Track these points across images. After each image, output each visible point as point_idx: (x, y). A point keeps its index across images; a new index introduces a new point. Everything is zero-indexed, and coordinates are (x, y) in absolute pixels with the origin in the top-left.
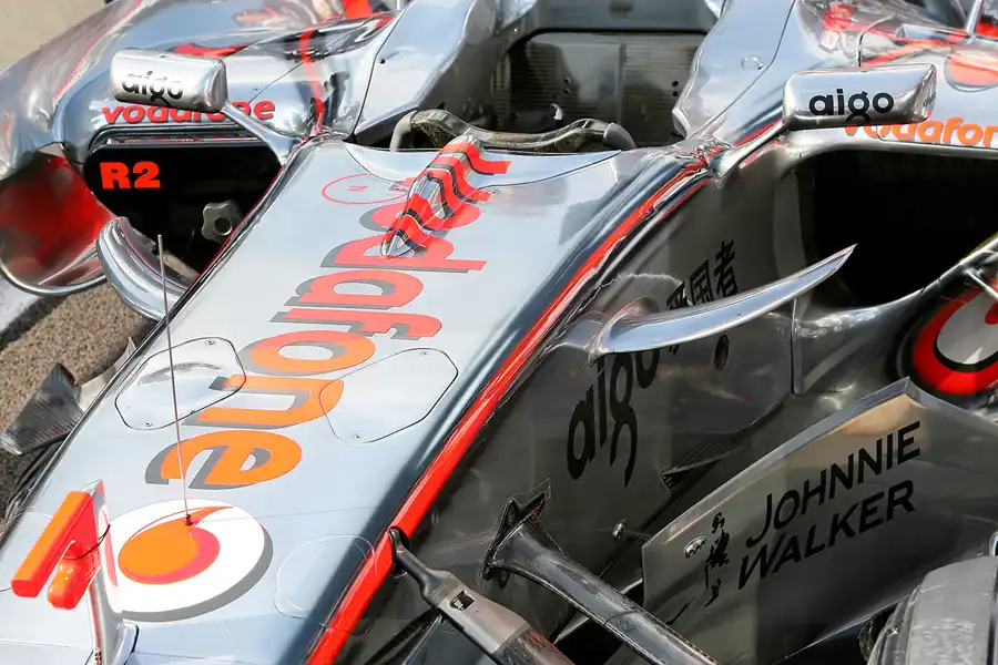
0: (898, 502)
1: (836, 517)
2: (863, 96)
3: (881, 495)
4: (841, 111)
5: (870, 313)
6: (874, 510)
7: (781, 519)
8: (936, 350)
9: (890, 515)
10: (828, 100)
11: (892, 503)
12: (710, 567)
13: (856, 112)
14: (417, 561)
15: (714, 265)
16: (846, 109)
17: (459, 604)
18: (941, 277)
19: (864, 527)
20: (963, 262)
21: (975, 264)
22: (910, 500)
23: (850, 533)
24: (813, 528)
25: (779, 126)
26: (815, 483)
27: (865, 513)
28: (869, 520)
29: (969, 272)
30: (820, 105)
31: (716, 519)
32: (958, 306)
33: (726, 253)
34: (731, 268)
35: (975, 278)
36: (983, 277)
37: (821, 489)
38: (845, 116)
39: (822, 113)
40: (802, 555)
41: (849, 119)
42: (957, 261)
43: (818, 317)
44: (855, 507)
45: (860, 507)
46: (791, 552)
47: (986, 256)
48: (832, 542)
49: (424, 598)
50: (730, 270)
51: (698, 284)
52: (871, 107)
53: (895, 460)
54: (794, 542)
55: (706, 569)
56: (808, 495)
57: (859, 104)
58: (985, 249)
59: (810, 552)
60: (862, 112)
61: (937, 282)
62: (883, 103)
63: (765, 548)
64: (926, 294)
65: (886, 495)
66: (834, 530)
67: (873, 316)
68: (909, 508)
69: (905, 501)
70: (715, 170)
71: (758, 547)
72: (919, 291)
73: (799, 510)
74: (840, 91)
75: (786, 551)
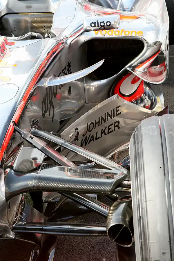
0: (116, 126)
1: (102, 130)
2: (103, 22)
3: (112, 124)
4: (98, 26)
5: (104, 81)
6: (111, 128)
7: (90, 130)
8: (120, 91)
9: (114, 130)
10: (95, 23)
11: (115, 127)
12: (75, 141)
13: (102, 26)
14: (19, 129)
15: (67, 68)
16: (99, 25)
17: (30, 138)
18: (122, 71)
19: (108, 133)
20: (126, 66)
21: (130, 67)
22: (119, 126)
23: (105, 134)
24: (97, 132)
25: (82, 31)
26: (97, 121)
27: (109, 129)
28: (110, 131)
29: (128, 69)
30: (93, 25)
31: (76, 128)
32: (125, 78)
33: (69, 65)
34: (70, 69)
35: (130, 70)
36: (132, 70)
37: (99, 122)
38: (99, 28)
39: (94, 27)
40: (95, 140)
41: (100, 28)
42: (125, 66)
43: (91, 83)
44: (106, 127)
45: (107, 127)
46: (92, 139)
47: (132, 64)
48: (101, 137)
49: (22, 137)
50: (70, 70)
51: (64, 72)
52: (105, 25)
53: (115, 115)
54: (93, 136)
55: (74, 142)
56: (96, 123)
57: (102, 24)
58: (132, 62)
59: (96, 139)
60: (103, 26)
61: (120, 72)
62: (108, 24)
63: (86, 137)
64: (117, 75)
65: (113, 124)
66: (102, 133)
67: (105, 82)
68: (119, 128)
69: (118, 126)
70: (66, 43)
71: (85, 137)
72: (116, 75)
73: (94, 128)
74: (97, 21)
75: (91, 138)
